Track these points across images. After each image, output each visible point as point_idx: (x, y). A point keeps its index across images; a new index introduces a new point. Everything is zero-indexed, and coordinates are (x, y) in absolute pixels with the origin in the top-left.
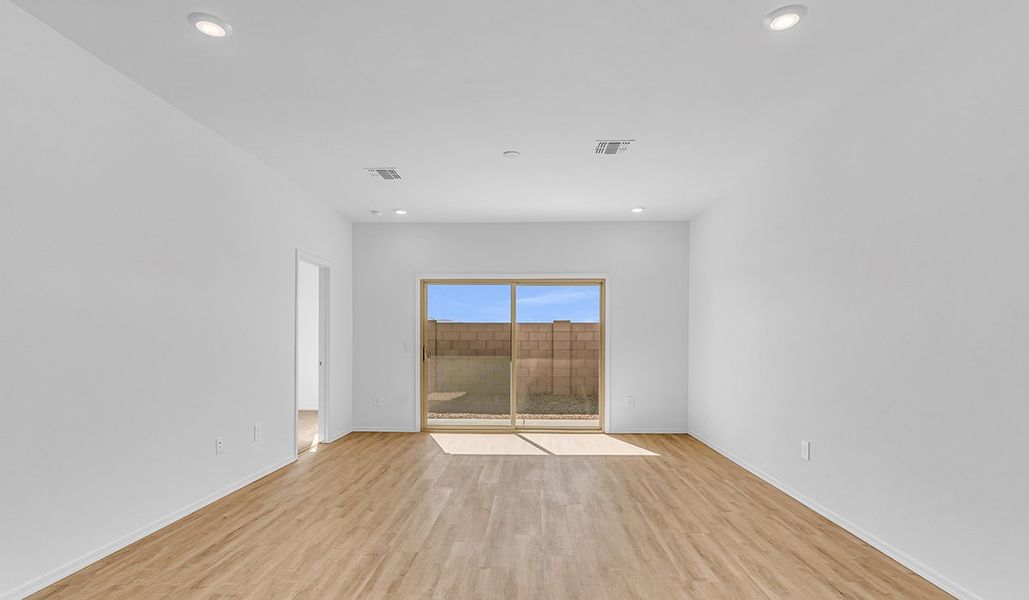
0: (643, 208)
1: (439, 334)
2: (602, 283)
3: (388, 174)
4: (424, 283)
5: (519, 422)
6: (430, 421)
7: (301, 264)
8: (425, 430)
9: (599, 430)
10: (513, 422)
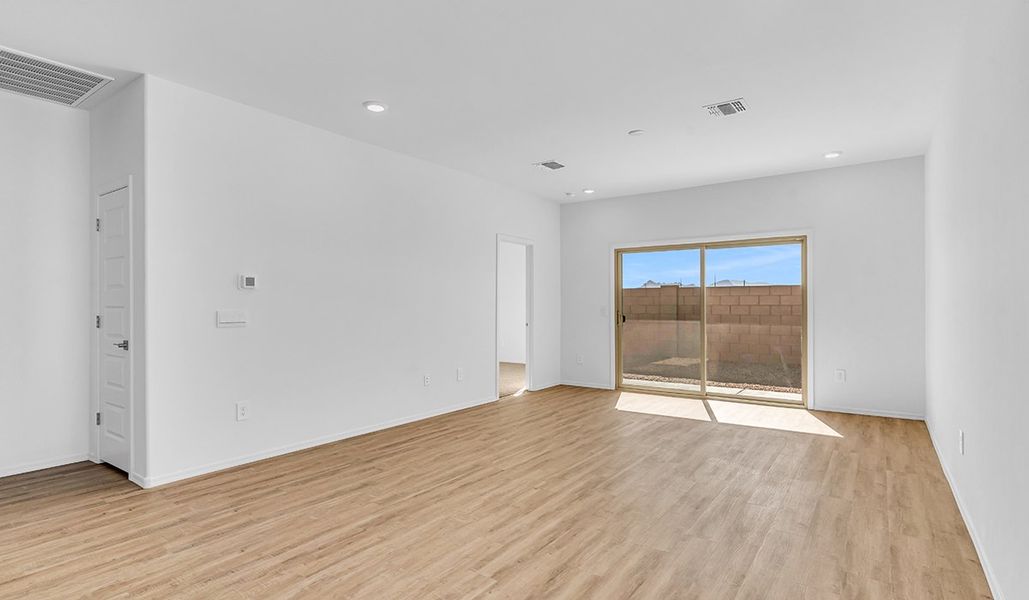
0: (840, 152)
1: (680, 299)
2: (803, 240)
3: (553, 165)
4: (618, 252)
5: (709, 389)
6: (625, 381)
7: (501, 244)
8: (619, 388)
9: (801, 405)
10: (703, 388)
